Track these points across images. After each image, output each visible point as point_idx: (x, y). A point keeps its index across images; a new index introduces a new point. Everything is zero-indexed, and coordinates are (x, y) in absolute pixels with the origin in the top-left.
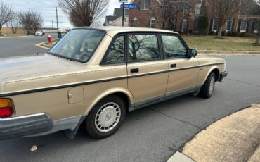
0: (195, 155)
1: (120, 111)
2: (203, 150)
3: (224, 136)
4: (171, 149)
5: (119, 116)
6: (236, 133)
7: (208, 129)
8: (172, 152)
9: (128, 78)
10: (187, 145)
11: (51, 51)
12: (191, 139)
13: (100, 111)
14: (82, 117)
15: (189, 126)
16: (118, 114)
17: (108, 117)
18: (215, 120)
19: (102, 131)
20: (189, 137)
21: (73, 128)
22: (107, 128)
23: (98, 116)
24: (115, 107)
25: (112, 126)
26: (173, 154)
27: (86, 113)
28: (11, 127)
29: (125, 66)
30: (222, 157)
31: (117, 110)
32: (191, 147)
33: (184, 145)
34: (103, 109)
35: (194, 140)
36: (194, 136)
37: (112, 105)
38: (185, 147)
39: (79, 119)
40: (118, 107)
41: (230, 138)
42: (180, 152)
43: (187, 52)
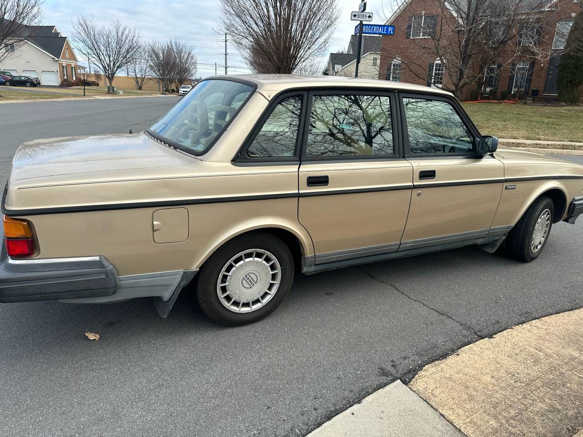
0: (440, 396)
1: (278, 271)
2: (467, 388)
3: (536, 362)
4: (384, 373)
5: (277, 282)
6: (573, 359)
7: (498, 337)
8: (384, 379)
9: (299, 196)
10: (430, 369)
11: (153, 129)
12: (444, 356)
13: (231, 266)
14: (185, 273)
15: (451, 324)
16: (274, 277)
17: (250, 281)
18: (525, 318)
19: (234, 308)
20: (439, 352)
21: (166, 295)
22: (246, 305)
23: (225, 277)
24: (268, 260)
25: (258, 301)
26: (386, 385)
27: (195, 267)
28: (28, 280)
29: (294, 168)
30: (513, 412)
31: (273, 267)
32: (437, 376)
33: (421, 367)
34: (236, 261)
35: (452, 360)
36: (453, 351)
37: (259, 255)
38: (422, 373)
39: (178, 278)
40: (275, 260)
41: (552, 369)
42: (405, 383)
43: (473, 143)
